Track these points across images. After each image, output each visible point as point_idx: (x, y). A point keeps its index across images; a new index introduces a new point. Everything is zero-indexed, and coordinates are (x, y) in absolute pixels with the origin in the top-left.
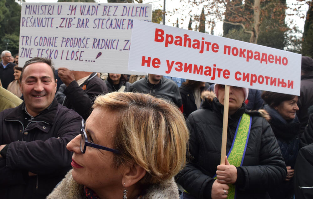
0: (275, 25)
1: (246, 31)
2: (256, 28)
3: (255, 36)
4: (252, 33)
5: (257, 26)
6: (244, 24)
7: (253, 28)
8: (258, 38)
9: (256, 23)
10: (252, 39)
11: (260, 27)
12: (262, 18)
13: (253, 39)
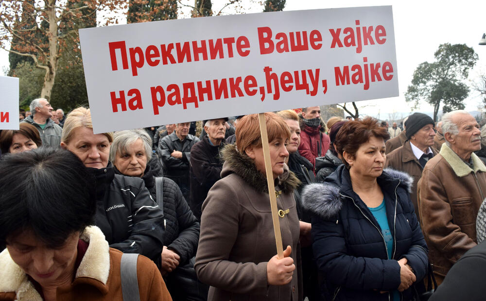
0: (78, 60)
1: (39, 66)
2: (53, 63)
3: (51, 73)
4: (47, 69)
5: (54, 59)
6: (36, 55)
7: (49, 63)
8: (56, 76)
9: (52, 55)
10: (47, 77)
11: (58, 61)
12: (61, 50)
13: (49, 77)
